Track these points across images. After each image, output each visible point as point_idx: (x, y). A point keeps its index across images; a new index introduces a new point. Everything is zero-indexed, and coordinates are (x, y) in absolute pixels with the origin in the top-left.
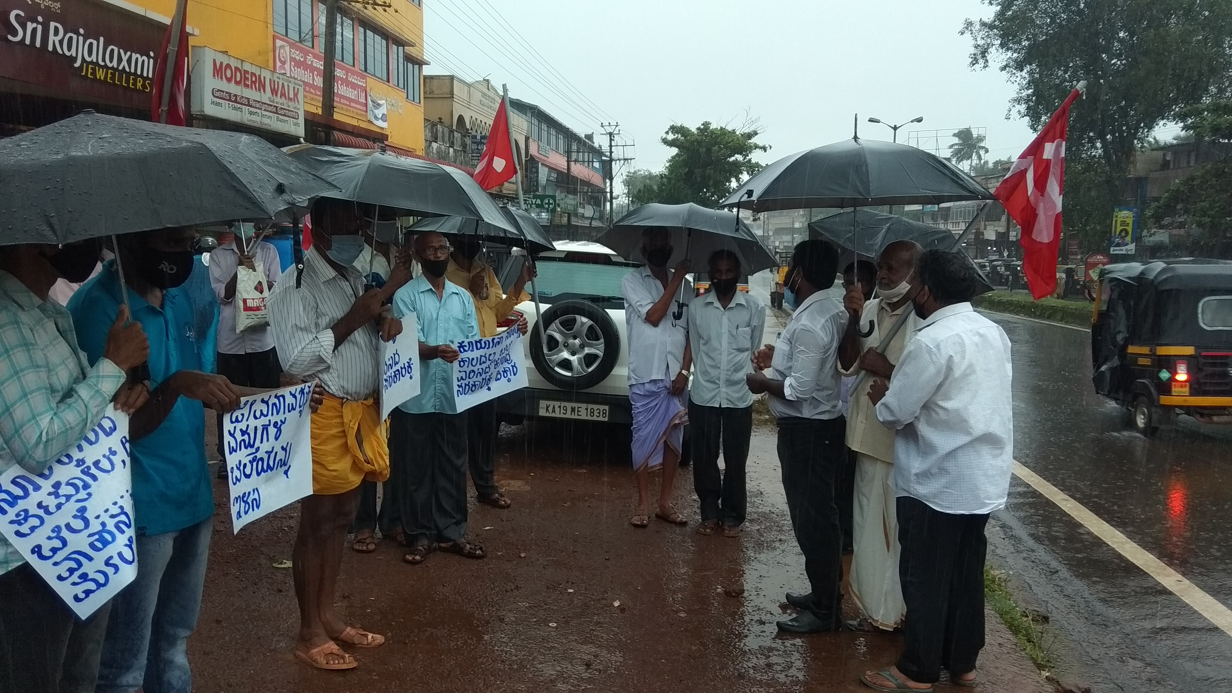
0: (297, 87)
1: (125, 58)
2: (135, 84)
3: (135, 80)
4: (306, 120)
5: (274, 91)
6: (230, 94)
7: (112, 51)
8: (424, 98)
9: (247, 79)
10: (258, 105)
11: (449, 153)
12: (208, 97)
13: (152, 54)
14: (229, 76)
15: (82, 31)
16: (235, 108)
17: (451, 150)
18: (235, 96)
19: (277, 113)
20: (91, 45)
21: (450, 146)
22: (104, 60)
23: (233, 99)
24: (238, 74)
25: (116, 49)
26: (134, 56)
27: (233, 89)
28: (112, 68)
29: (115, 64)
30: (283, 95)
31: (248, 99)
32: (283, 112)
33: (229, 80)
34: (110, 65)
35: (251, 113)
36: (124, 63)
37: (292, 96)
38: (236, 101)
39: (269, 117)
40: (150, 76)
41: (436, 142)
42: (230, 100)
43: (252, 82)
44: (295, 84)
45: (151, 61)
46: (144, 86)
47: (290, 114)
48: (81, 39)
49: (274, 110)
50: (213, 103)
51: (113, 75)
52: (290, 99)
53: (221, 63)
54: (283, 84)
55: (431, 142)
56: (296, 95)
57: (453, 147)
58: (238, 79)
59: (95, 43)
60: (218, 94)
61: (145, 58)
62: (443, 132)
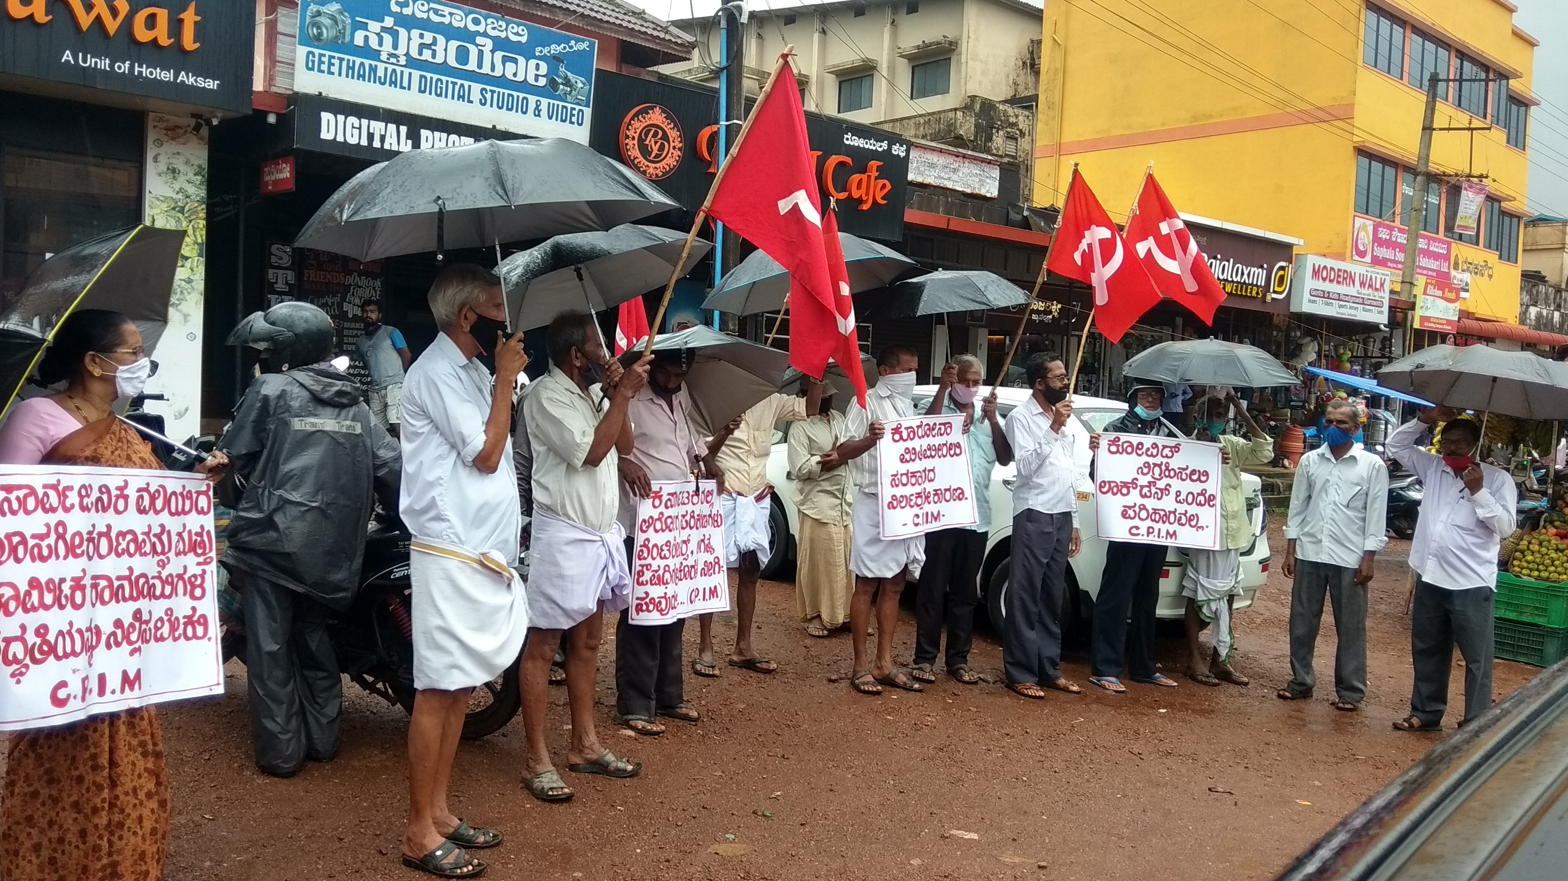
0: (1383, 277)
1: (1246, 272)
2: (1251, 293)
3: (1251, 289)
4: (1390, 308)
5: (1362, 284)
6: (1324, 291)
7: (1238, 268)
9: (1339, 276)
10: (1347, 299)
11: (1552, 318)
12: (1306, 296)
13: (1265, 266)
14: (1324, 276)
15: (1219, 256)
16: (1327, 304)
17: (1557, 315)
18: (1329, 293)
19: (1363, 304)
20: (1224, 266)
22: (1231, 277)
23: (1326, 295)
24: (1333, 273)
25: (1240, 266)
26: (1253, 269)
27: (1327, 286)
28: (1237, 282)
29: (1239, 279)
30: (1370, 286)
31: (1339, 294)
32: (1368, 302)
33: (1324, 279)
34: (1235, 280)
35: (1341, 306)
36: (1245, 276)
37: (1378, 286)
38: (1328, 298)
39: (1356, 308)
40: (1263, 284)
41: (1536, 306)
42: (1324, 297)
43: (1344, 278)
44: (1383, 274)
45: (1265, 271)
46: (1257, 293)
47: (1375, 303)
48: (1218, 262)
49: (1361, 301)
50: (1310, 301)
51: (1237, 287)
52: (1376, 290)
53: (1319, 266)
54: (1371, 277)
55: (1528, 306)
56: (1382, 285)
57: (1559, 311)
58: (1332, 278)
59: (1227, 263)
60: (1314, 293)
61: (1260, 270)
62: (1546, 293)
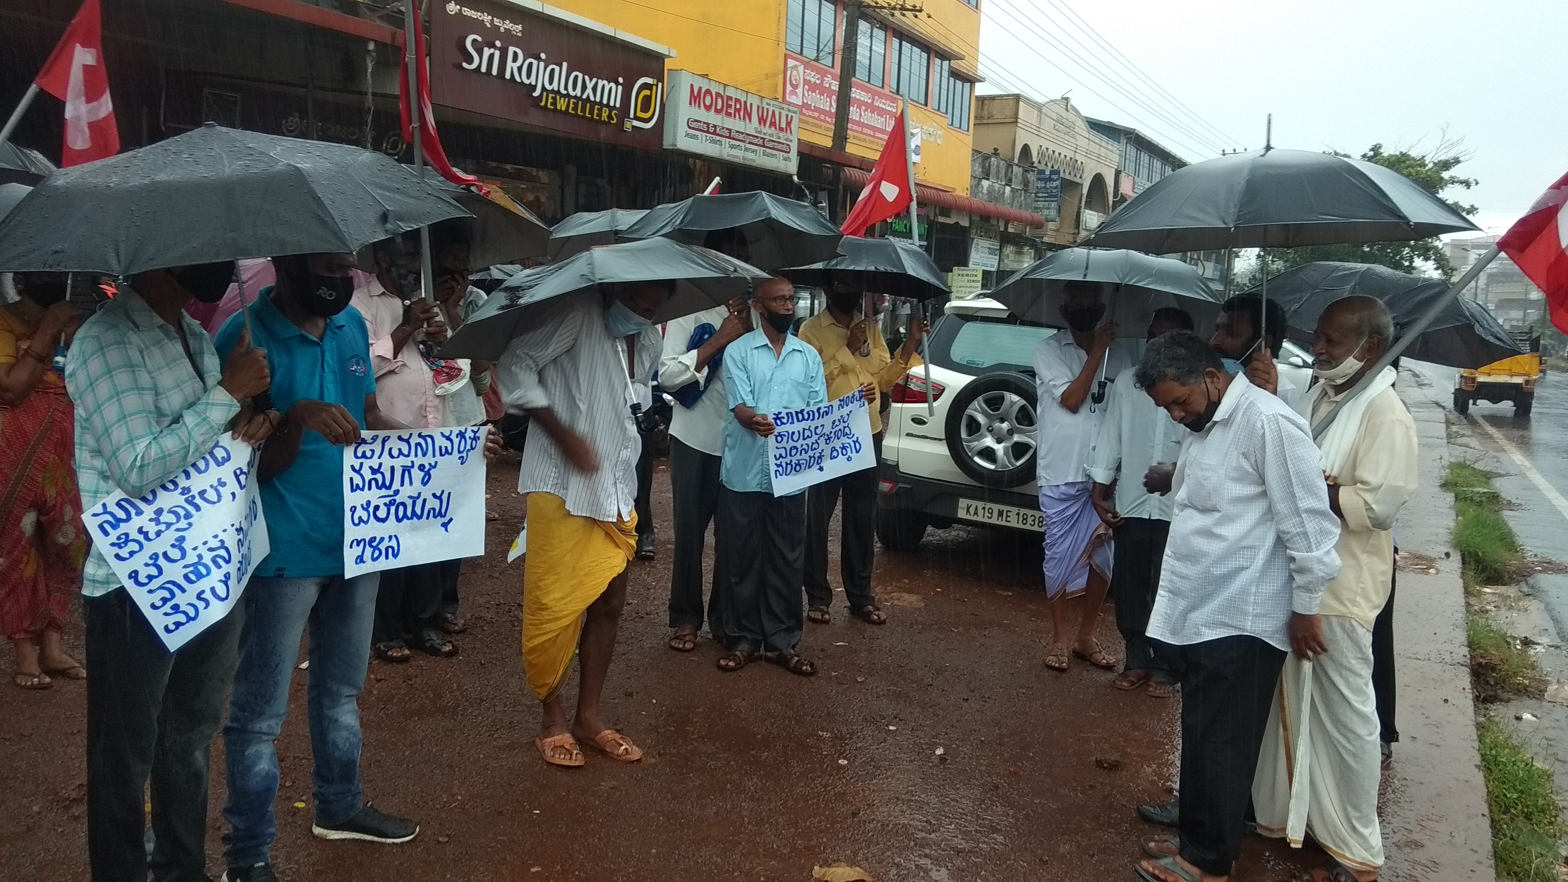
0: (790, 114)
1: (590, 85)
2: (599, 115)
3: (600, 110)
4: (800, 154)
5: (762, 120)
6: (708, 124)
7: (576, 77)
8: (975, 124)
9: (729, 106)
10: (741, 137)
11: (1004, 193)
12: (682, 128)
13: (621, 80)
14: (708, 102)
15: (543, 56)
16: (713, 142)
17: (1008, 189)
18: (715, 126)
19: (763, 146)
20: (553, 71)
21: (1006, 185)
22: (566, 88)
23: (712, 130)
24: (720, 101)
25: (580, 75)
26: (601, 83)
27: (712, 118)
28: (575, 97)
29: (578, 92)
30: (773, 124)
31: (730, 130)
32: (771, 145)
33: (708, 108)
34: (572, 93)
35: (732, 147)
36: (589, 91)
37: (783, 125)
38: (714, 133)
39: (754, 151)
40: (618, 105)
41: (988, 179)
42: (708, 132)
43: (736, 110)
44: (789, 110)
45: (620, 88)
46: (610, 117)
47: (780, 147)
48: (542, 64)
49: (761, 142)
50: (687, 135)
51: (576, 104)
52: (781, 129)
53: (700, 89)
54: (774, 111)
55: (980, 180)
56: (789, 124)
57: (1010, 186)
58: (719, 107)
59: (557, 69)
60: (694, 125)
61: (613, 85)
62: (998, 166)
